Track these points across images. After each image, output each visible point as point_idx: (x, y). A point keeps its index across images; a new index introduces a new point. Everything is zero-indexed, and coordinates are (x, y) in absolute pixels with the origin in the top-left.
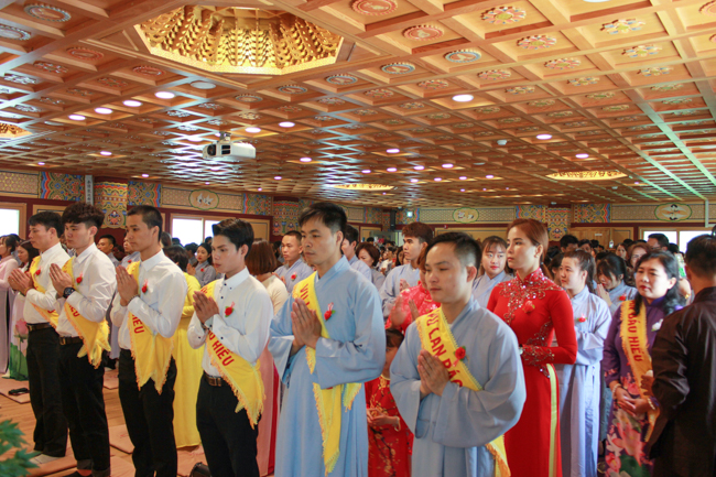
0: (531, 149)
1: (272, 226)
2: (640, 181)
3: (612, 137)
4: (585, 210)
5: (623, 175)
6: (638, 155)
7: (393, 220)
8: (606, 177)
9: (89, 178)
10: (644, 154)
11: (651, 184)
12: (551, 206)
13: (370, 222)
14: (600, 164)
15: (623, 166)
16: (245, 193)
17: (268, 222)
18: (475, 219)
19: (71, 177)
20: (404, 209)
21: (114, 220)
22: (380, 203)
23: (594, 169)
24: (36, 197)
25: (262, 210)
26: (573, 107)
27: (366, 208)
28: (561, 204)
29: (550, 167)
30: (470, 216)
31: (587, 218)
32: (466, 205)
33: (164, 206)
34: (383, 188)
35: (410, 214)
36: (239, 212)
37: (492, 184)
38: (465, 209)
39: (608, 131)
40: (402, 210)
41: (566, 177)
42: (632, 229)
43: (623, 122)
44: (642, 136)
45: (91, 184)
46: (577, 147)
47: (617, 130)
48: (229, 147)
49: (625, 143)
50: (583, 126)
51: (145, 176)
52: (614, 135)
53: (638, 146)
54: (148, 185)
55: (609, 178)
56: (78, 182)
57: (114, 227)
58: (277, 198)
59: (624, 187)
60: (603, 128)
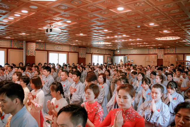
0: (148, 29)
1: (78, 55)
2: (185, 40)
3: (174, 24)
4: (168, 49)
5: (179, 38)
6: (184, 31)
7: (114, 53)
8: (174, 39)
9: (24, 42)
10: (186, 30)
11: (188, 41)
12: (158, 48)
13: (107, 54)
14: (172, 34)
15: (179, 34)
16: (70, 46)
17: (77, 54)
18: (137, 52)
19: (19, 41)
20: (117, 50)
21: (31, 53)
22: (109, 48)
23: (169, 36)
24: (9, 47)
25: (75, 50)
26: (159, 11)
27: (106, 49)
28: (161, 48)
29: (156, 35)
30: (135, 52)
31: (169, 52)
32: (134, 49)
33: (47, 49)
34: (109, 43)
35: (118, 51)
36: (69, 51)
37: (139, 42)
38: (134, 50)
39: (173, 21)
40: (116, 50)
41: (161, 39)
42: (183, 55)
43: (178, 17)
44: (185, 23)
45: (25, 43)
46: (163, 28)
47: (176, 21)
48: (52, 29)
49: (179, 26)
50: (164, 20)
51: (40, 41)
52: (175, 23)
53: (183, 27)
54: (42, 44)
55: (175, 39)
56: (21, 43)
57: (32, 55)
58: (80, 47)
59: (180, 42)
60: (171, 20)
